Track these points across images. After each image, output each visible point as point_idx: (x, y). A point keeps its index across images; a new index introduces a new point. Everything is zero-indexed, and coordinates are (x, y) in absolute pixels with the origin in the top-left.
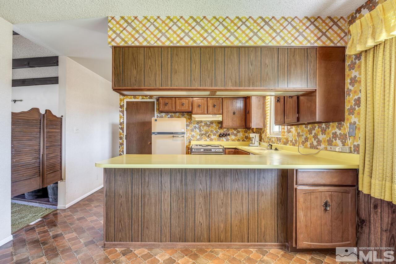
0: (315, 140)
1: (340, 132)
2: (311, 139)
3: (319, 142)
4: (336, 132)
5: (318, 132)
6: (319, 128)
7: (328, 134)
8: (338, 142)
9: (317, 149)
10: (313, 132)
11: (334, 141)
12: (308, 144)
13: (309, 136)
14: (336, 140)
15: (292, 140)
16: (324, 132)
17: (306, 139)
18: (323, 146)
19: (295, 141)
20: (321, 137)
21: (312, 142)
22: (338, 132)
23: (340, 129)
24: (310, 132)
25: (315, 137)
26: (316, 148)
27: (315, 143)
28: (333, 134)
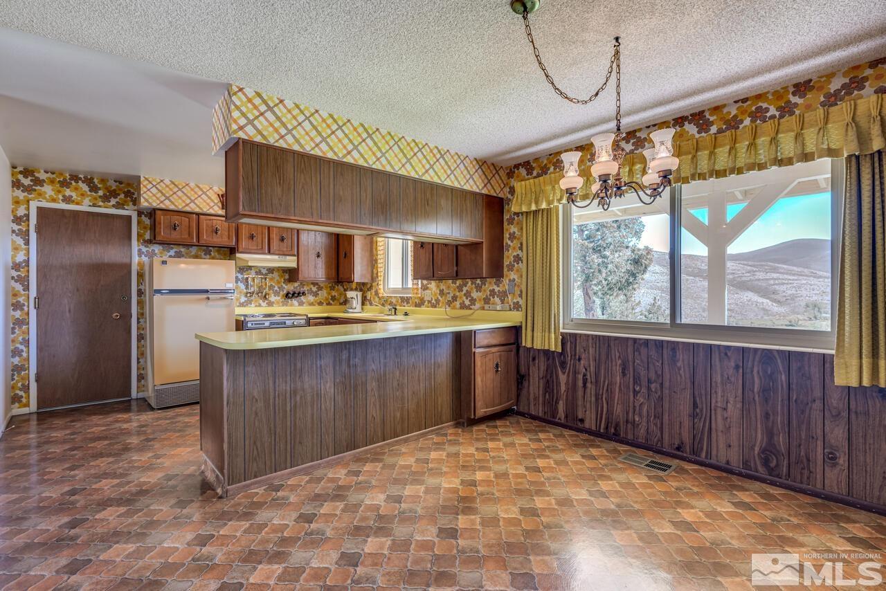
0: (467, 298)
1: (499, 288)
2: (461, 298)
3: (473, 301)
4: (494, 289)
5: (472, 289)
6: (472, 284)
7: (485, 291)
8: (497, 300)
9: (471, 309)
10: (465, 289)
11: (492, 299)
12: (457, 304)
13: (458, 294)
14: (494, 298)
15: (430, 299)
16: (479, 289)
17: (455, 298)
18: (478, 305)
19: (436, 300)
20: (475, 295)
21: (464, 302)
22: (497, 289)
23: (498, 286)
24: (460, 289)
25: (468, 294)
26: (468, 308)
27: (467, 302)
28: (490, 291)
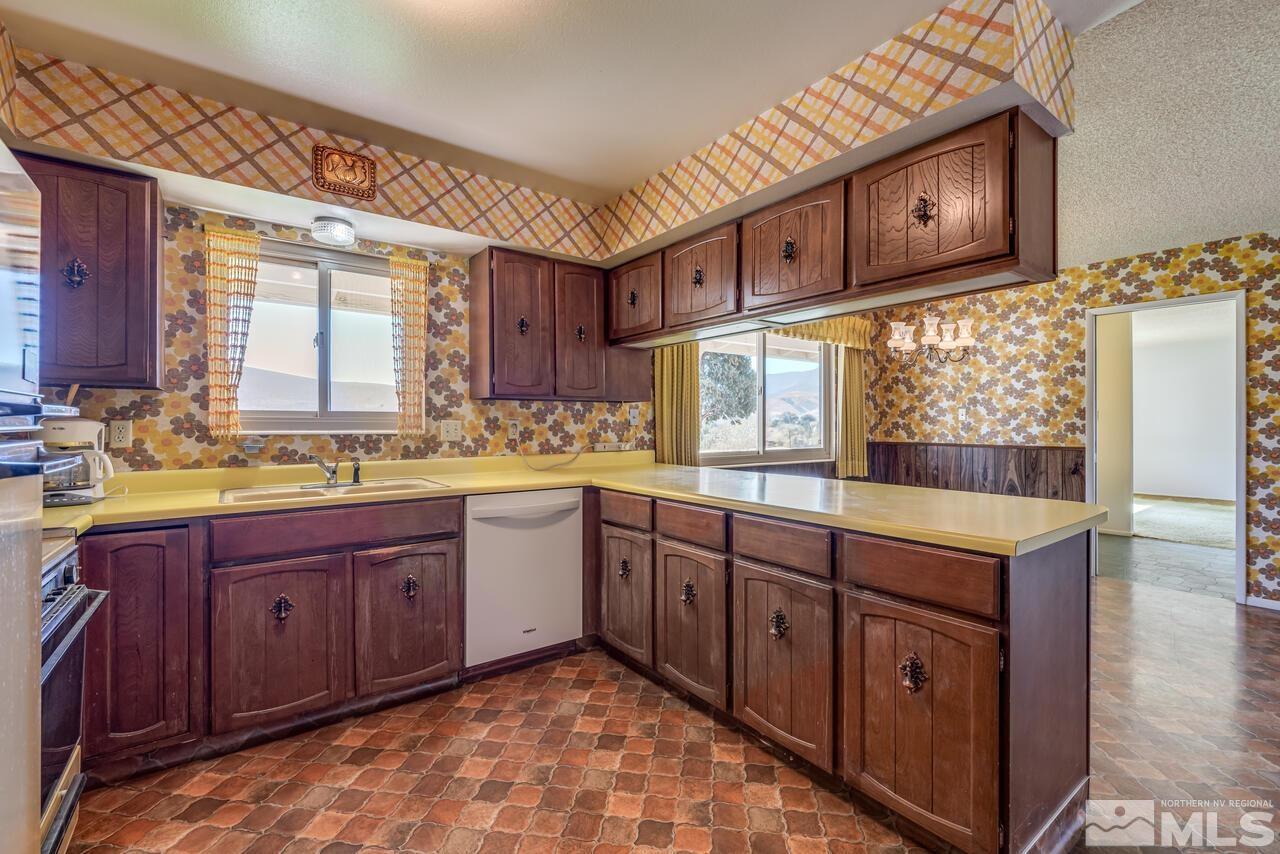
0: (555, 434)
1: (614, 418)
2: (541, 434)
3: (568, 439)
4: (606, 420)
5: (565, 418)
6: (565, 410)
7: (590, 422)
8: (612, 436)
9: (564, 452)
10: (550, 419)
11: (603, 434)
12: (534, 445)
13: (534, 427)
14: (606, 432)
15: (460, 439)
16: (579, 418)
17: (527, 435)
18: (577, 445)
19: (475, 440)
20: (571, 427)
21: (548, 440)
22: (611, 419)
23: (613, 415)
24: (540, 418)
25: (557, 428)
26: (559, 451)
27: (556, 441)
28: (600, 422)
